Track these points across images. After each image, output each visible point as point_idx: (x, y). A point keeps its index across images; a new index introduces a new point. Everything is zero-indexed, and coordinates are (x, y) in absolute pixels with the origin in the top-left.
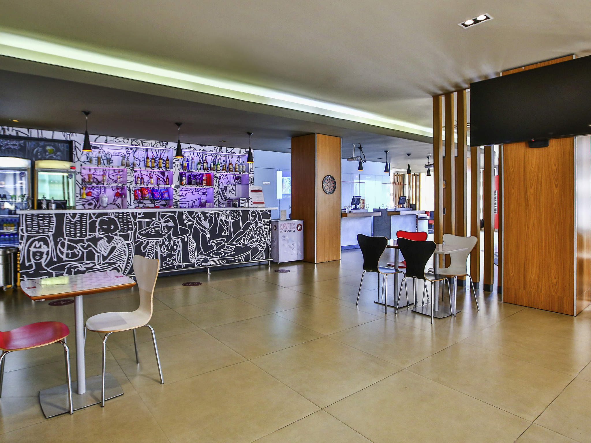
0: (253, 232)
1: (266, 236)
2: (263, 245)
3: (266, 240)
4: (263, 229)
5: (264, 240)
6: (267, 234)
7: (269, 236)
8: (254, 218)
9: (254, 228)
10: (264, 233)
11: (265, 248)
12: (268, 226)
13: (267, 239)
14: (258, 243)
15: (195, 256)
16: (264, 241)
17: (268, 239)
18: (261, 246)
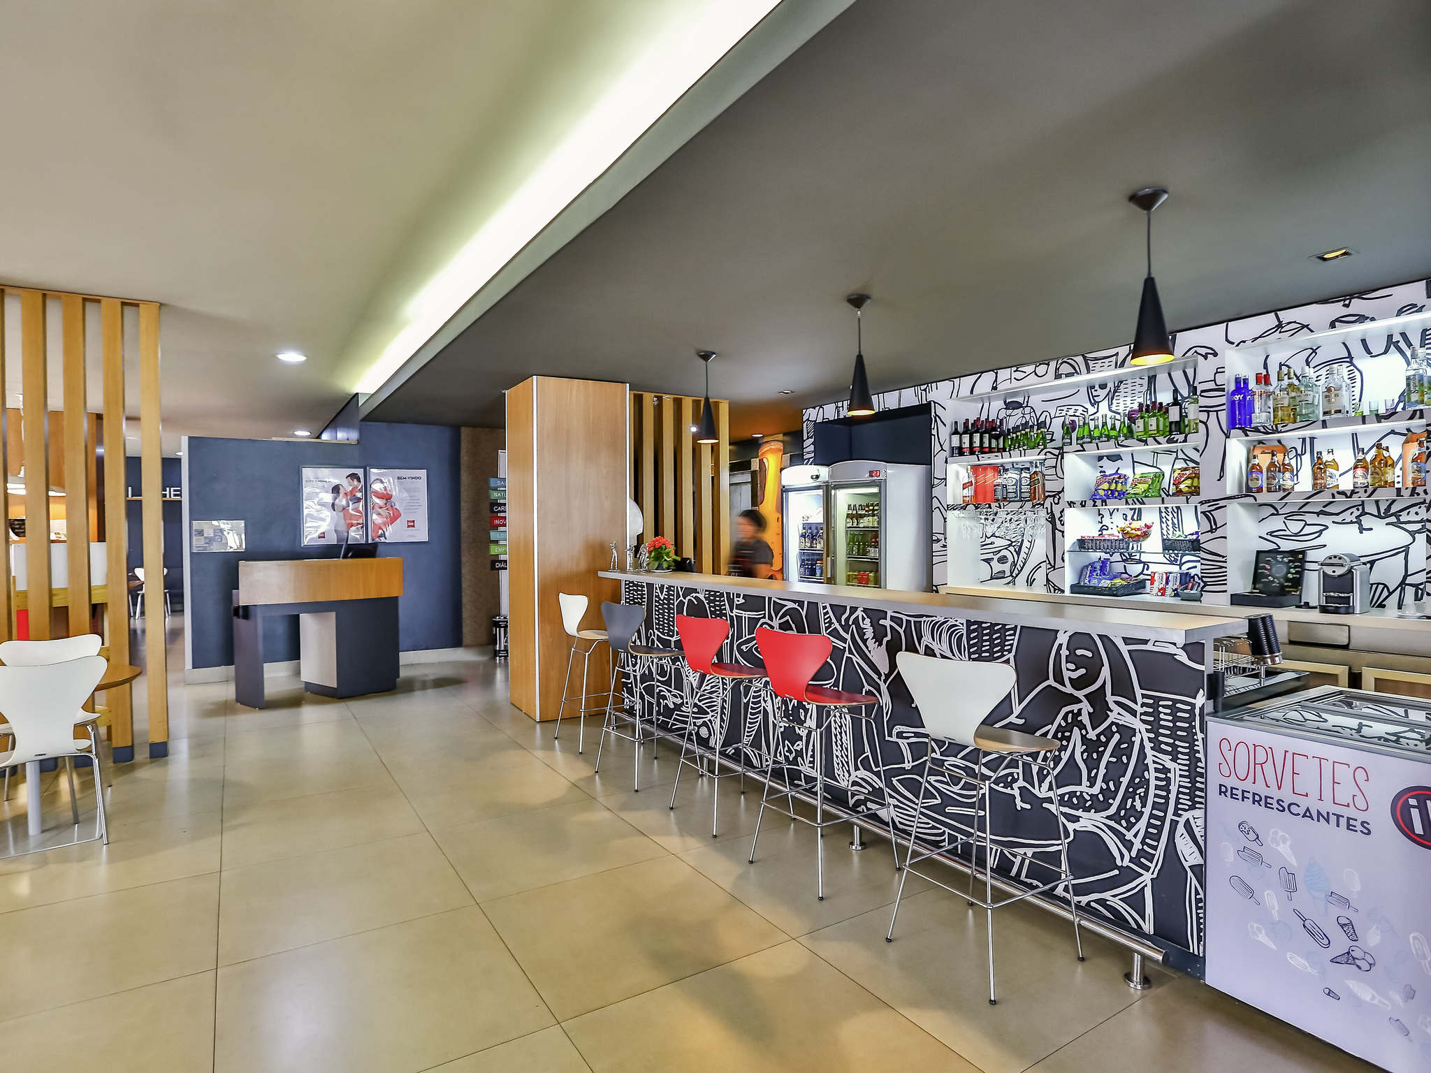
0: (1079, 748)
1: (1167, 798)
2: (1143, 843)
3: (1163, 819)
4: (1142, 746)
5: (1152, 816)
6: (1174, 789)
7: (1192, 807)
8: (1083, 671)
9: (1082, 726)
10: (1151, 775)
11: (1155, 866)
12: (1181, 739)
13: (1170, 816)
14: (1108, 818)
15: (847, 763)
16: (1149, 825)
17: (1182, 821)
18: (1129, 845)
